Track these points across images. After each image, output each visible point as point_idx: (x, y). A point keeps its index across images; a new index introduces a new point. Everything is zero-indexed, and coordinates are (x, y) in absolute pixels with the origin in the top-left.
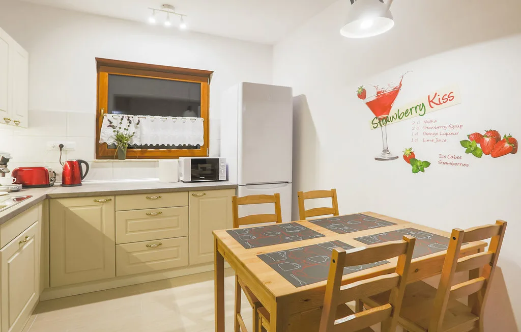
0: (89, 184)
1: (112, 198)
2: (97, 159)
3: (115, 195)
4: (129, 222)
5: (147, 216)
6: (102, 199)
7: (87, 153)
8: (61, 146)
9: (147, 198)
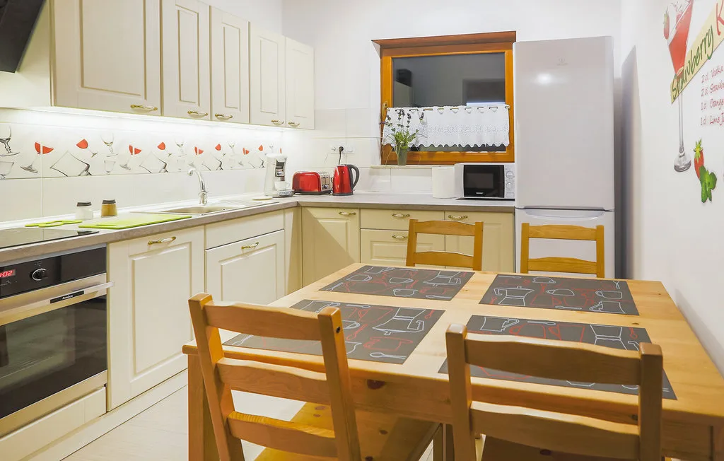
0: (360, 194)
1: (356, 211)
2: (382, 164)
3: (360, 209)
4: (375, 245)
5: (394, 240)
6: (345, 212)
7: (364, 156)
8: (341, 149)
9: (393, 215)
